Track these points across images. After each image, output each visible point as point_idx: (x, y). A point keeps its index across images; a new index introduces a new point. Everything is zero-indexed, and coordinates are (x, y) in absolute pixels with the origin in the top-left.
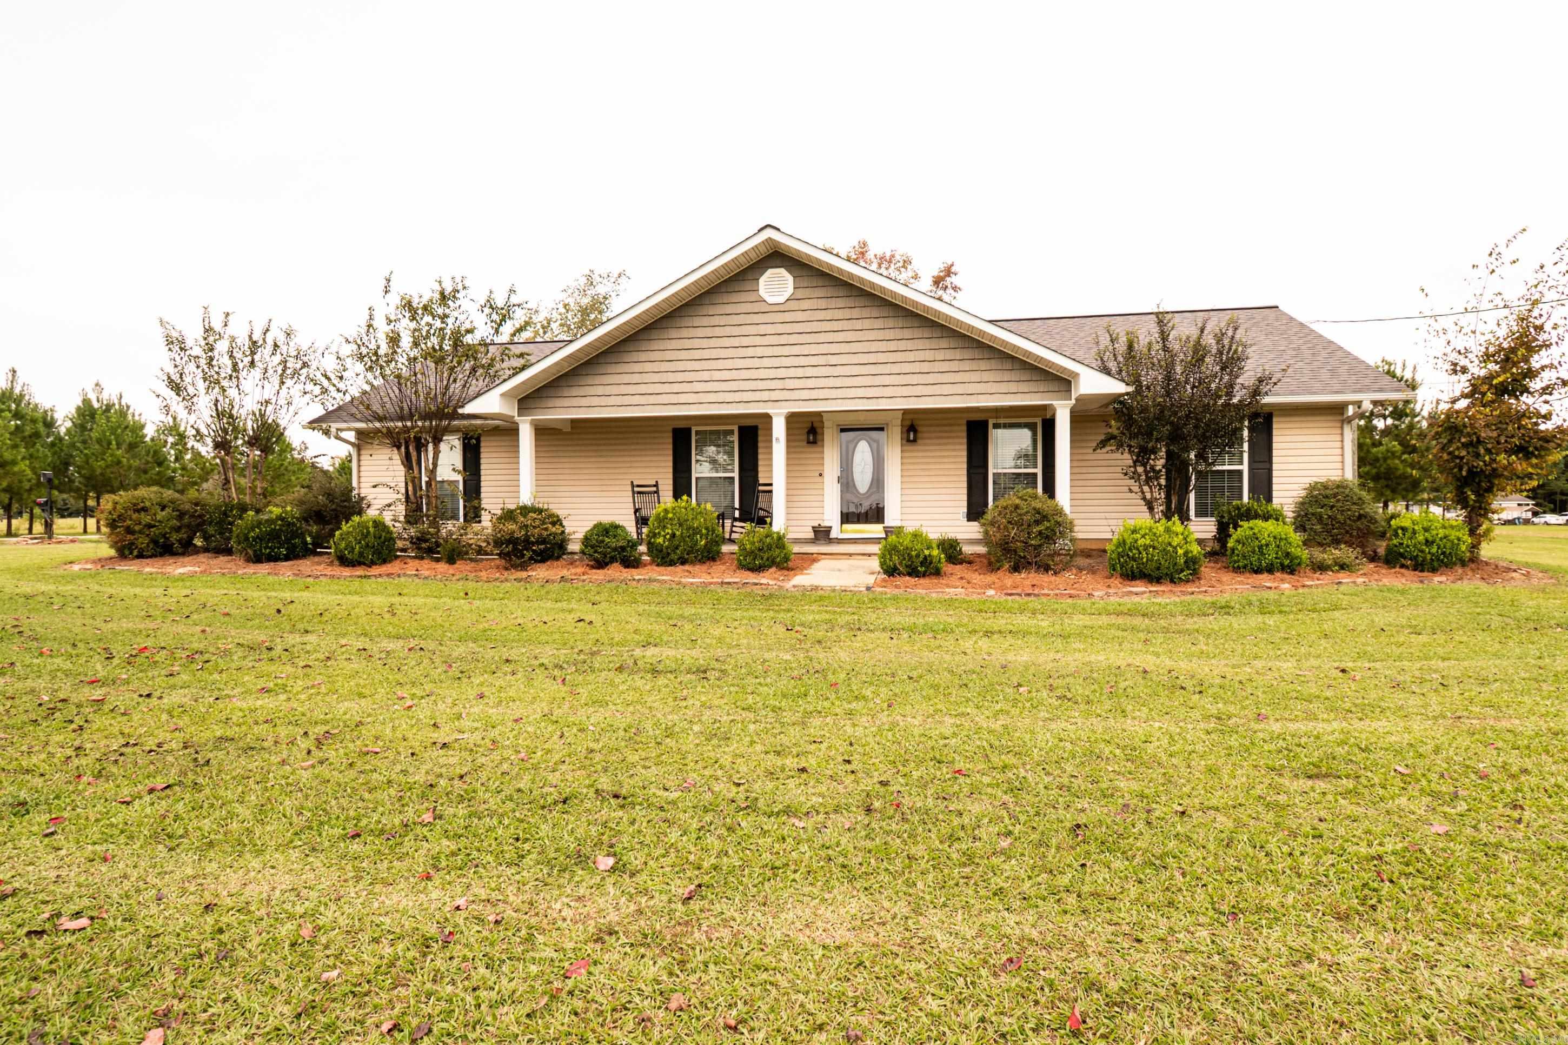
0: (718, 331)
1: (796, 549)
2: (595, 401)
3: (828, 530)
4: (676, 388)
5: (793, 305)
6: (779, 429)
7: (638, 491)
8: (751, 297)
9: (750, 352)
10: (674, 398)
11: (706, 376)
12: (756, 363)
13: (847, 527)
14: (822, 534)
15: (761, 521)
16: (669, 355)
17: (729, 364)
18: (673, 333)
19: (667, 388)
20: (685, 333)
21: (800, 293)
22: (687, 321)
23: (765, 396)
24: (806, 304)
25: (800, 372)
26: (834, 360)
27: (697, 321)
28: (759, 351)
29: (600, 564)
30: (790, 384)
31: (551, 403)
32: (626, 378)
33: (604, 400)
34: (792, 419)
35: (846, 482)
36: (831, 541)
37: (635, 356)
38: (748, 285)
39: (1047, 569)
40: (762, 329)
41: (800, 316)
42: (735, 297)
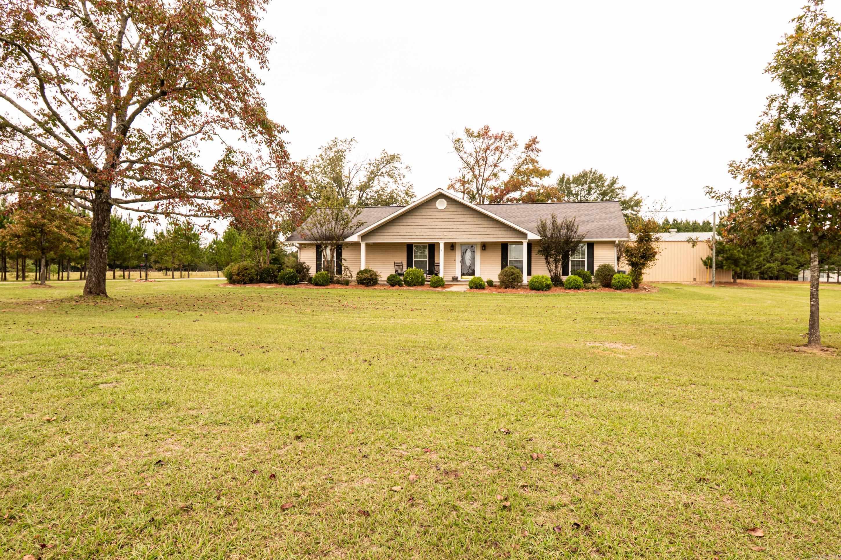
0: (424, 217)
1: (446, 283)
2: (385, 237)
3: (457, 278)
4: (411, 234)
5: (447, 210)
6: (442, 247)
7: (396, 265)
8: (434, 207)
9: (433, 223)
10: (410, 237)
11: (420, 230)
12: (435, 227)
13: (463, 277)
14: (455, 279)
15: (436, 275)
16: (408, 224)
17: (427, 227)
18: (410, 217)
19: (408, 234)
20: (413, 217)
21: (449, 206)
22: (415, 214)
23: (438, 237)
24: (450, 210)
25: (448, 230)
26: (458, 227)
27: (417, 214)
28: (436, 223)
29: (393, 285)
30: (445, 233)
31: (372, 237)
32: (395, 231)
33: (388, 237)
34: (446, 244)
35: (463, 262)
36: (458, 281)
37: (398, 224)
38: (433, 204)
39: (514, 288)
40: (437, 217)
41: (448, 213)
42: (429, 207)
